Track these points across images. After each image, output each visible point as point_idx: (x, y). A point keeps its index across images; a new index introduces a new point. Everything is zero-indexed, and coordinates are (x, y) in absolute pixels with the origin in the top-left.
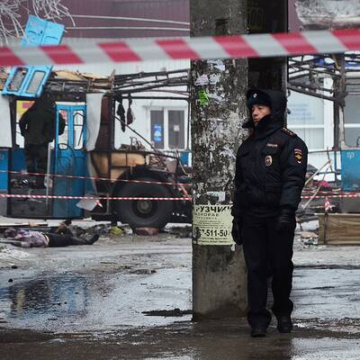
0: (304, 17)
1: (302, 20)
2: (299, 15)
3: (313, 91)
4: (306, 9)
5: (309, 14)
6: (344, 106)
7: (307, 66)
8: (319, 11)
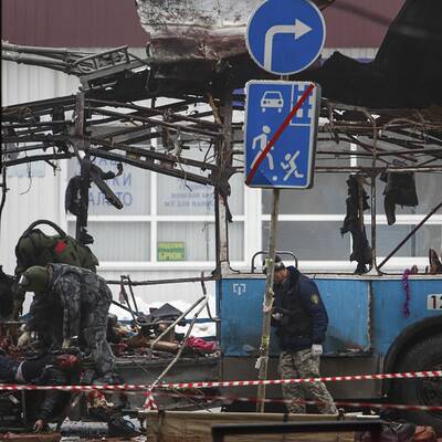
0: (153, 24)
1: (149, 29)
2: (143, 20)
3: (168, 166)
4: (157, 10)
5: (163, 20)
6: (229, 193)
7: (159, 118)
8: (182, 14)
